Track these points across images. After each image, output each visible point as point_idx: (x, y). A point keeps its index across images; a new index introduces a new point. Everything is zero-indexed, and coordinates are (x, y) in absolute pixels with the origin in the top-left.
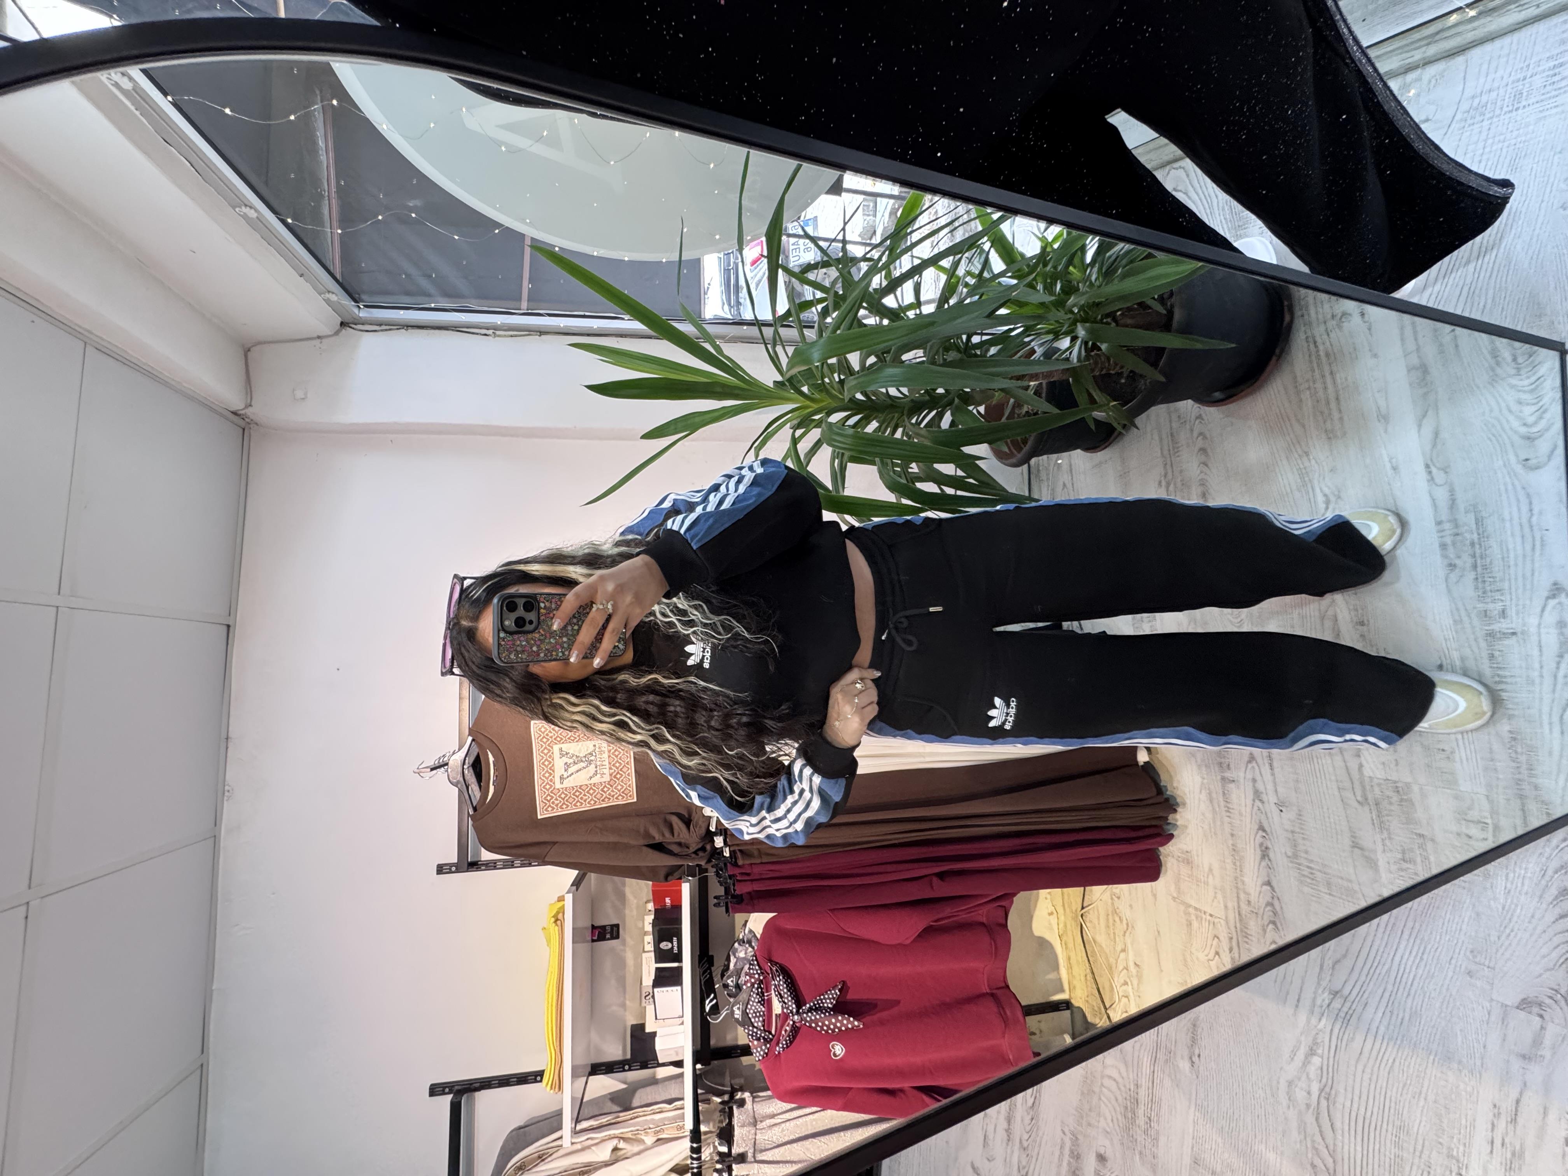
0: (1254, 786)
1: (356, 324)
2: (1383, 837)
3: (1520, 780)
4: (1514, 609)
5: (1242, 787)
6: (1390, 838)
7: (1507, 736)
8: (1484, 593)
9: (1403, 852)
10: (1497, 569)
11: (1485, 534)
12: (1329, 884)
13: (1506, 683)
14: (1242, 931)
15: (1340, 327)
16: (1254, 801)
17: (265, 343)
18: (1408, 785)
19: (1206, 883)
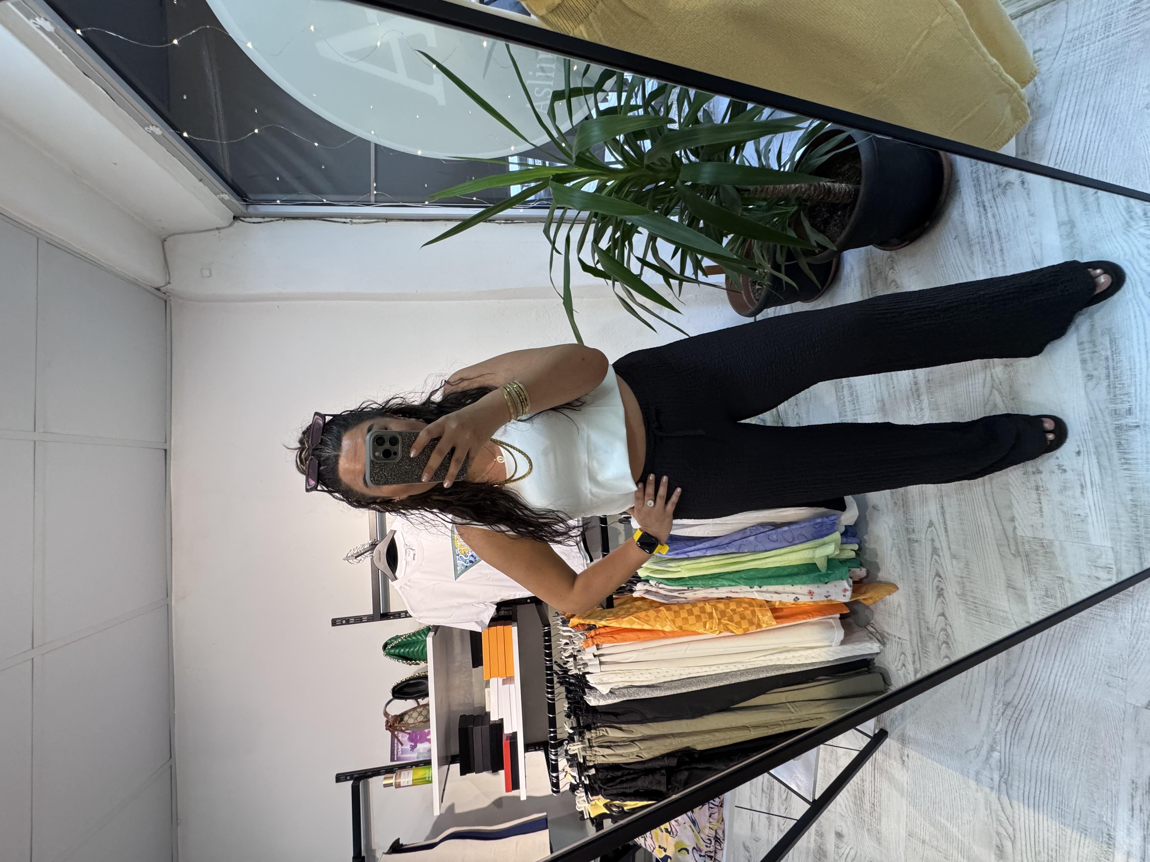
0: (933, 545)
1: (245, 218)
2: (1031, 579)
3: (1138, 536)
4: (1138, 408)
5: (923, 546)
6: (1036, 580)
7: (1130, 503)
8: (1115, 396)
9: (1047, 590)
10: (1125, 378)
11: (1117, 352)
12: (989, 614)
13: (1130, 464)
14: (922, 649)
15: (1004, 193)
16: (932, 555)
17: (177, 234)
18: (1051, 542)
19: (897, 616)
